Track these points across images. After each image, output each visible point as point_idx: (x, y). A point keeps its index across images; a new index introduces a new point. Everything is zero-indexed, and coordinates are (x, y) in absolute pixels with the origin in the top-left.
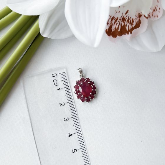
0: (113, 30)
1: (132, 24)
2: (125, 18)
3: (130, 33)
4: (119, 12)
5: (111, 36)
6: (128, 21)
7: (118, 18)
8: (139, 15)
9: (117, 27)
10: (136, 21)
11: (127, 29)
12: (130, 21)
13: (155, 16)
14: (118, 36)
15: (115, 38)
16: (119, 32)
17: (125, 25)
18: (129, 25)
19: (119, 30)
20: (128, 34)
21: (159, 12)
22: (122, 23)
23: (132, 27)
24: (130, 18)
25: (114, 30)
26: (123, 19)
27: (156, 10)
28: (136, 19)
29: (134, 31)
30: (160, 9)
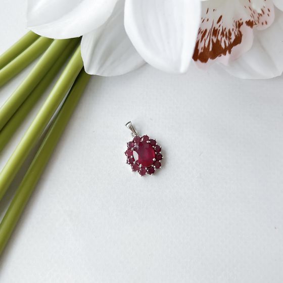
0: (200, 51)
1: (230, 39)
2: (217, 29)
3: (227, 52)
4: (208, 20)
5: (198, 61)
6: (222, 33)
7: (206, 30)
8: (237, 23)
9: (206, 45)
10: (235, 33)
11: (223, 46)
12: (225, 33)
13: (263, 24)
14: (209, 59)
15: (206, 64)
16: (211, 52)
17: (219, 41)
18: (226, 40)
19: (211, 49)
20: (225, 54)
21: (268, 15)
22: (214, 38)
23: (231, 43)
24: (225, 29)
25: (202, 51)
26: (215, 32)
27: (264, 13)
28: (234, 30)
29: (234, 49)
30: (269, 11)
